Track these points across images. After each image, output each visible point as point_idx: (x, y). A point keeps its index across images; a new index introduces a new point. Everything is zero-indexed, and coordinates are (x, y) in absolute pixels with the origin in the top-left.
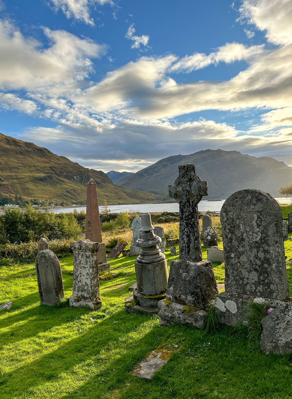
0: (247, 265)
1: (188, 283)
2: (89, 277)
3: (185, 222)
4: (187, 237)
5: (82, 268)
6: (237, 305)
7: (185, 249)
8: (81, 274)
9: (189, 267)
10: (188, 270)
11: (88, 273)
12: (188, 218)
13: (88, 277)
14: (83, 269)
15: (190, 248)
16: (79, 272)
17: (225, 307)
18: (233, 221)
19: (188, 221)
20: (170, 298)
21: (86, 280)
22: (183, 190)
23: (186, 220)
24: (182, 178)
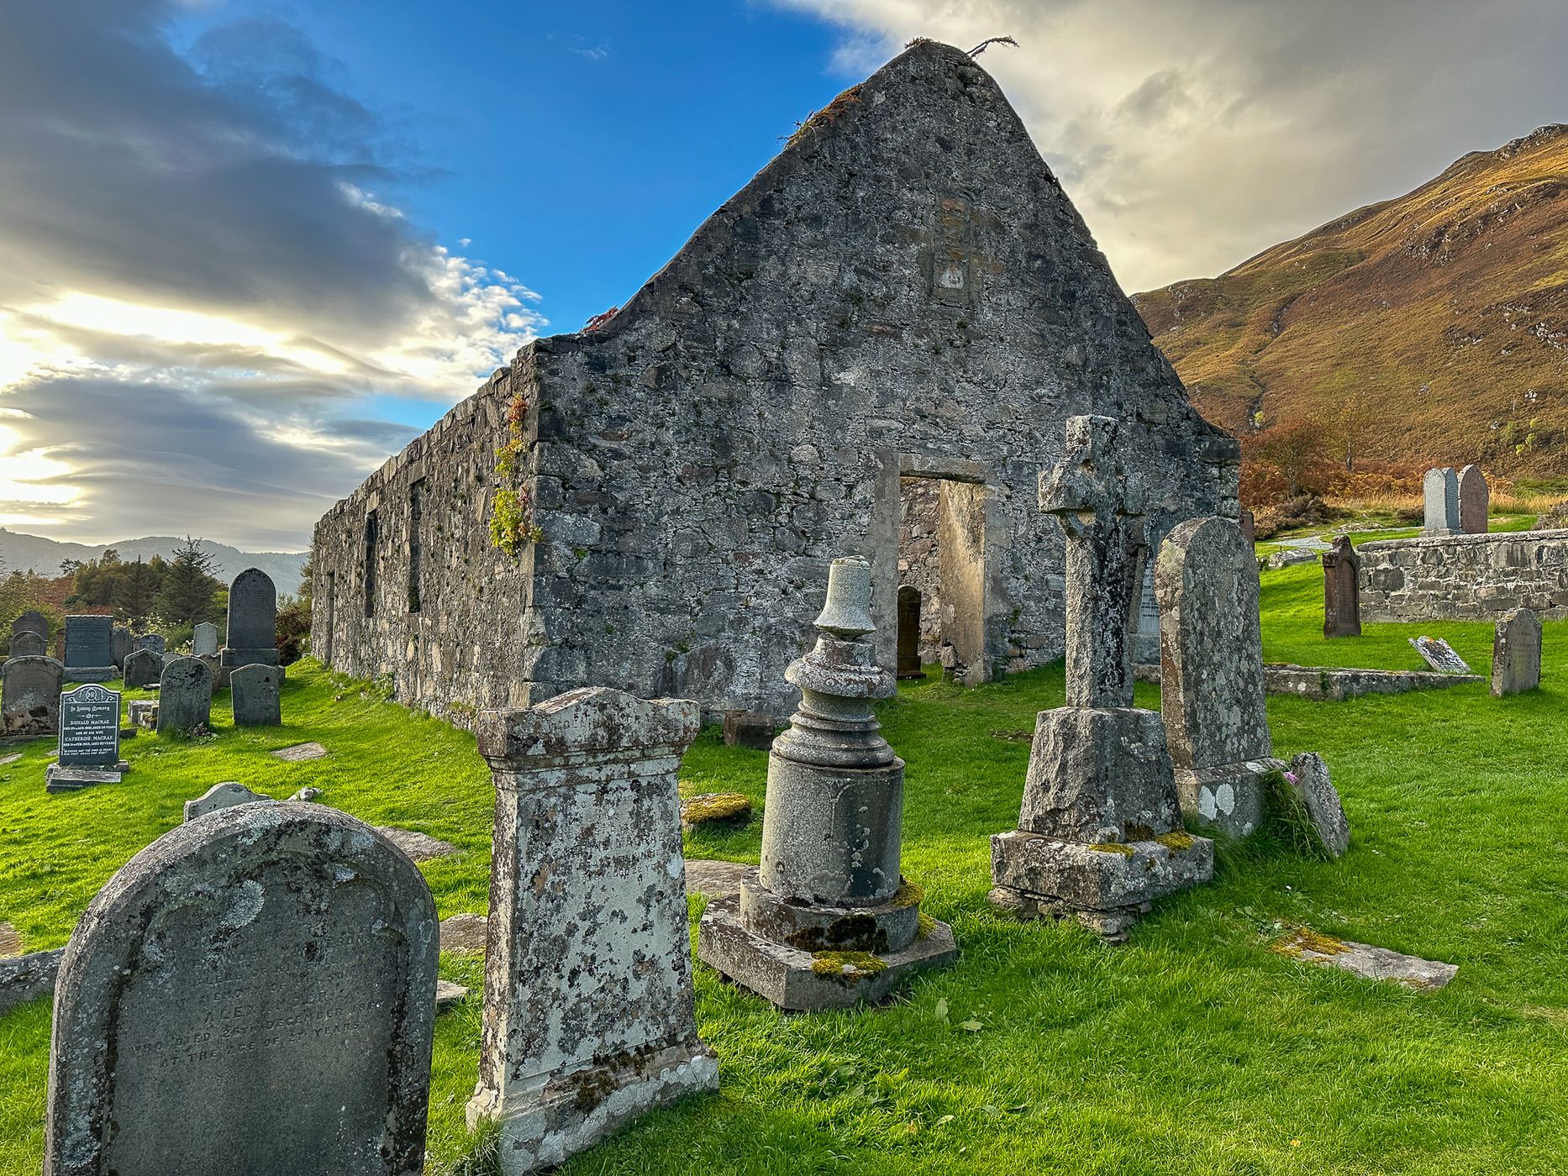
0: (1226, 695)
1: (1155, 767)
2: (661, 914)
3: (1108, 589)
4: (1113, 634)
5: (601, 873)
6: (1234, 790)
7: (1112, 673)
8: (590, 913)
9: (1141, 722)
10: (1141, 733)
11: (651, 888)
12: (1114, 578)
13: (652, 916)
14: (613, 878)
15: (1122, 669)
16: (572, 911)
17: (1216, 806)
18: (1204, 589)
19: (1116, 588)
20: (1114, 834)
21: (639, 941)
22: (1109, 494)
23: (1109, 584)
24: (1104, 455)
